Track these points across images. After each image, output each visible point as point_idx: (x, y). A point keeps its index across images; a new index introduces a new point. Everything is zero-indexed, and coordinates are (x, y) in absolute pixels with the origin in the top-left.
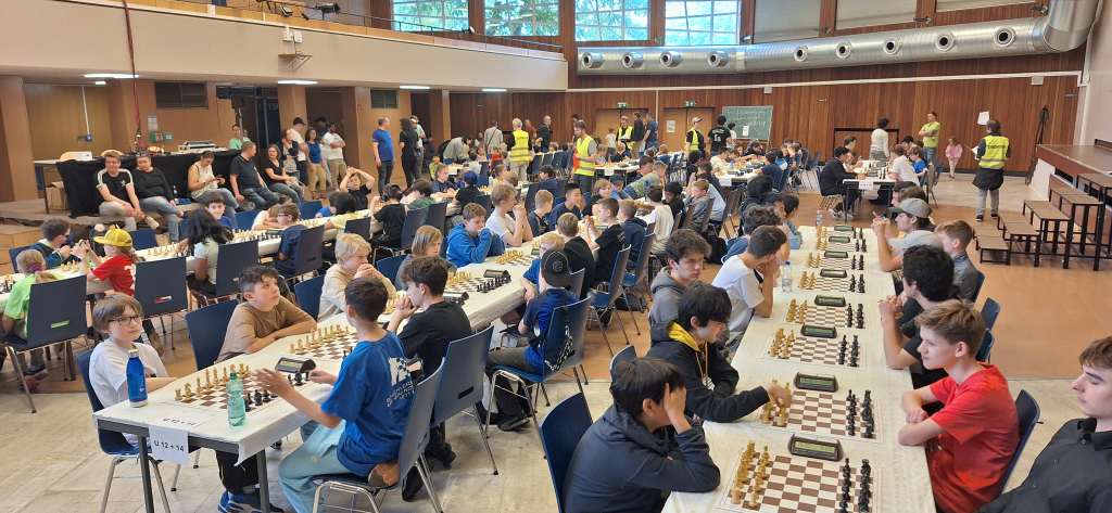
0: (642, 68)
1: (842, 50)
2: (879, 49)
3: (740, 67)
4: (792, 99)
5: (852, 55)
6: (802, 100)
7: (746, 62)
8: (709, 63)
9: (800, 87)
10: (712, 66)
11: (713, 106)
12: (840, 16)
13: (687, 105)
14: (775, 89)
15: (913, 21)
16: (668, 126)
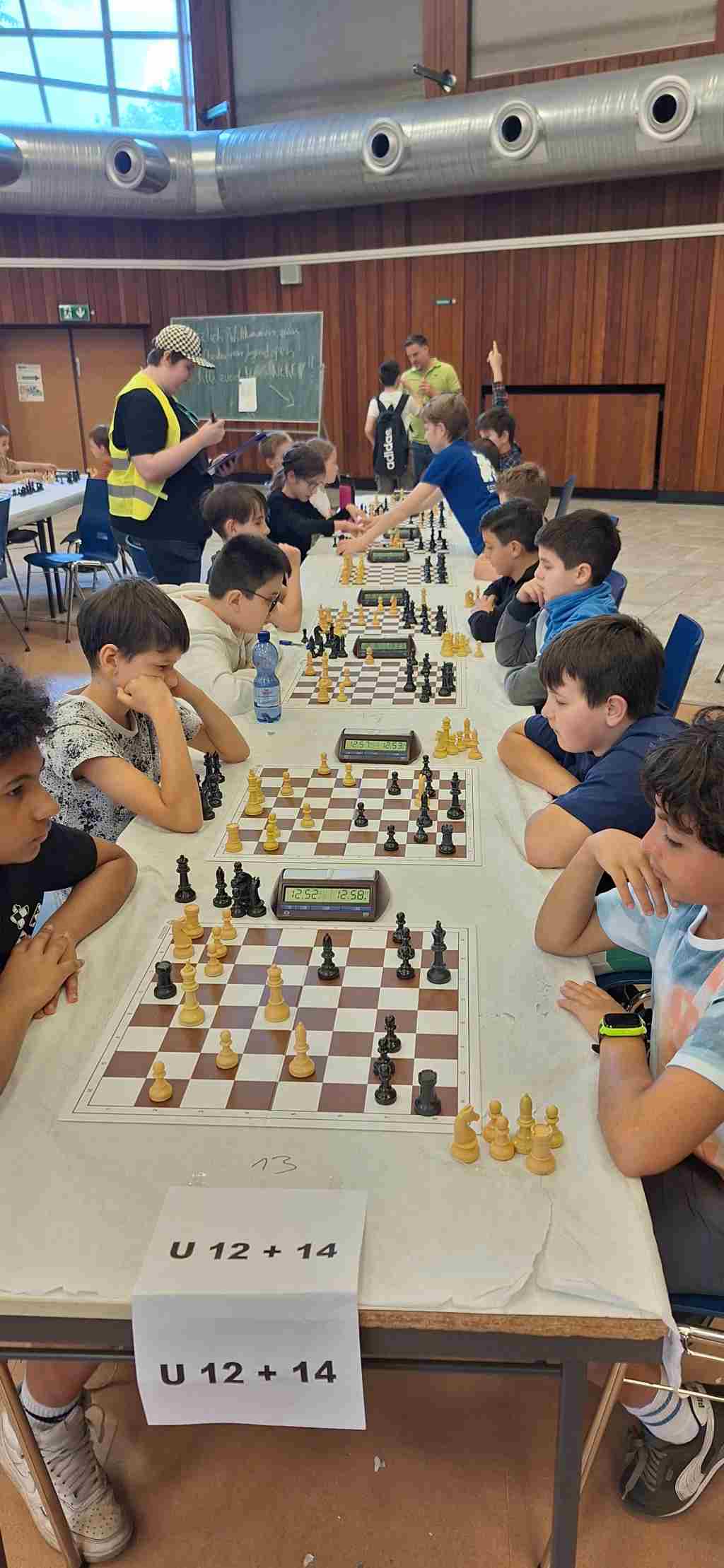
1: (512, 130)
3: (207, 197)
4: (360, 301)
5: (542, 145)
6: (389, 303)
7: (221, 181)
8: (113, 175)
9: (381, 262)
10: (121, 187)
11: (144, 320)
12: (484, 33)
13: (68, 317)
14: (308, 270)
15: (710, 38)
16: (21, 382)
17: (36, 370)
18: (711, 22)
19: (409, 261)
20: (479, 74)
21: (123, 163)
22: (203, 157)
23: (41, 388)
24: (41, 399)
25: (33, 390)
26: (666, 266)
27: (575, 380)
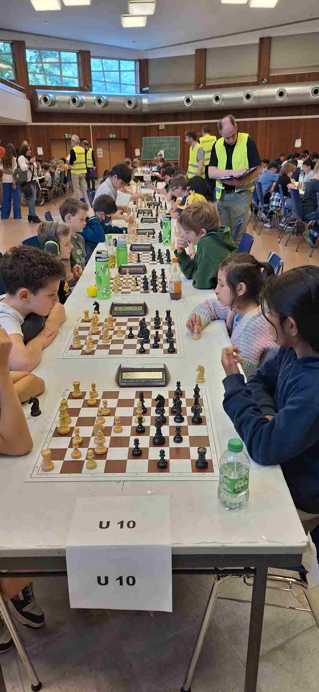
1: (217, 99)
2: (241, 99)
3: (145, 110)
5: (223, 102)
7: (149, 105)
8: (127, 106)
9: (184, 125)
11: (127, 137)
12: (208, 76)
13: (111, 137)
14: (166, 126)
15: (256, 81)
16: (98, 153)
18: (256, 77)
19: (191, 124)
21: (130, 103)
22: (145, 101)
23: (102, 153)
24: (102, 156)
25: (101, 155)
26: (248, 126)
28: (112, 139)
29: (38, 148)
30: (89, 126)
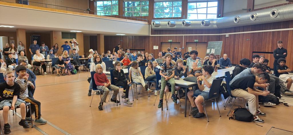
0: (175, 27)
1: (253, 17)
2: (269, 16)
3: (215, 26)
4: (236, 39)
5: (257, 19)
6: (240, 39)
7: (217, 24)
9: (239, 34)
10: (202, 26)
11: (206, 41)
12: (256, 3)
14: (230, 35)
16: (189, 49)
17: (191, 48)
19: (243, 34)
20: (255, 8)
21: (203, 23)
26: (281, 34)
27: (267, 51)
28: (196, 42)
29: (154, 46)
30: (183, 36)
